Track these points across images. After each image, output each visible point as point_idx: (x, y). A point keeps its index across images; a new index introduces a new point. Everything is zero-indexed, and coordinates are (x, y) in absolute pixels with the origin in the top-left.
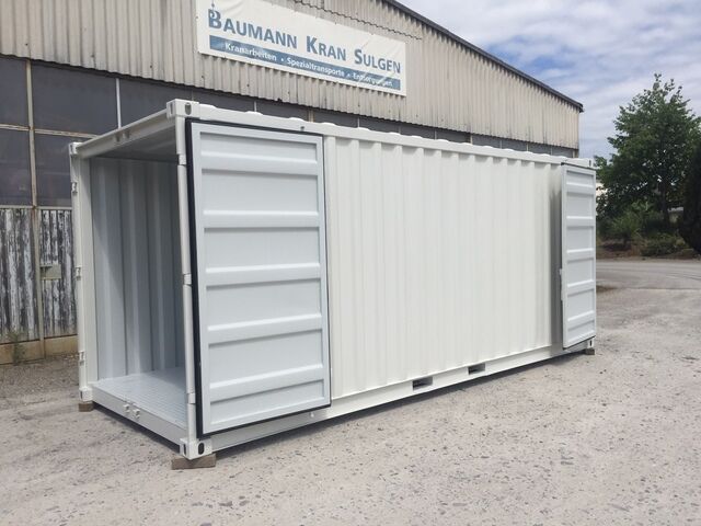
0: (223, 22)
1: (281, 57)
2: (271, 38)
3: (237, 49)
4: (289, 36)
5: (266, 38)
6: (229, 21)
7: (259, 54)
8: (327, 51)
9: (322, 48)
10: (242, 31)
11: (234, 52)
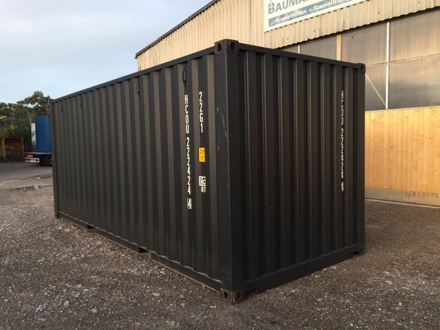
0: (275, 7)
1: (309, 9)
3: (282, 19)
6: (279, 4)
7: (294, 15)
10: (285, 6)
11: (281, 22)
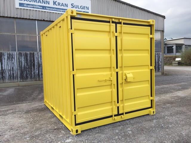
1: (44, 7)
2: (40, 2)
3: (28, 6)
4: (47, 1)
5: (38, 2)
7: (36, 7)
8: (61, 5)
9: (59, 4)
10: (30, 0)
11: (27, 7)
